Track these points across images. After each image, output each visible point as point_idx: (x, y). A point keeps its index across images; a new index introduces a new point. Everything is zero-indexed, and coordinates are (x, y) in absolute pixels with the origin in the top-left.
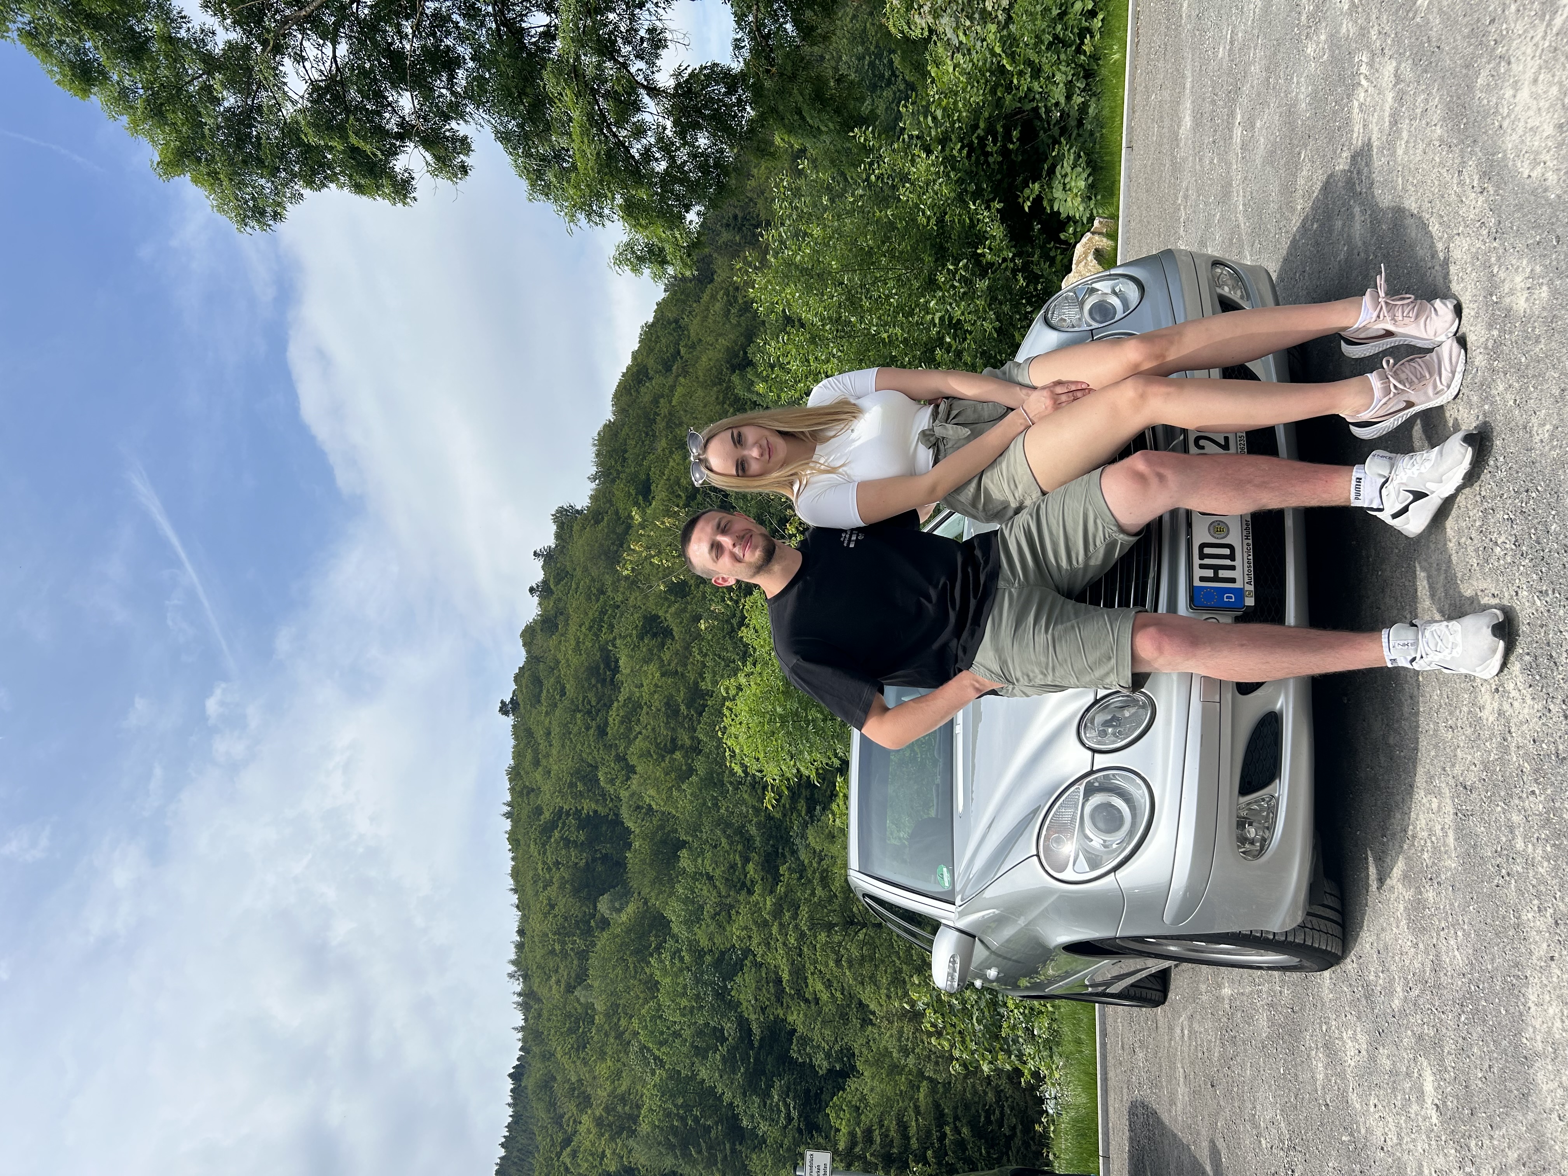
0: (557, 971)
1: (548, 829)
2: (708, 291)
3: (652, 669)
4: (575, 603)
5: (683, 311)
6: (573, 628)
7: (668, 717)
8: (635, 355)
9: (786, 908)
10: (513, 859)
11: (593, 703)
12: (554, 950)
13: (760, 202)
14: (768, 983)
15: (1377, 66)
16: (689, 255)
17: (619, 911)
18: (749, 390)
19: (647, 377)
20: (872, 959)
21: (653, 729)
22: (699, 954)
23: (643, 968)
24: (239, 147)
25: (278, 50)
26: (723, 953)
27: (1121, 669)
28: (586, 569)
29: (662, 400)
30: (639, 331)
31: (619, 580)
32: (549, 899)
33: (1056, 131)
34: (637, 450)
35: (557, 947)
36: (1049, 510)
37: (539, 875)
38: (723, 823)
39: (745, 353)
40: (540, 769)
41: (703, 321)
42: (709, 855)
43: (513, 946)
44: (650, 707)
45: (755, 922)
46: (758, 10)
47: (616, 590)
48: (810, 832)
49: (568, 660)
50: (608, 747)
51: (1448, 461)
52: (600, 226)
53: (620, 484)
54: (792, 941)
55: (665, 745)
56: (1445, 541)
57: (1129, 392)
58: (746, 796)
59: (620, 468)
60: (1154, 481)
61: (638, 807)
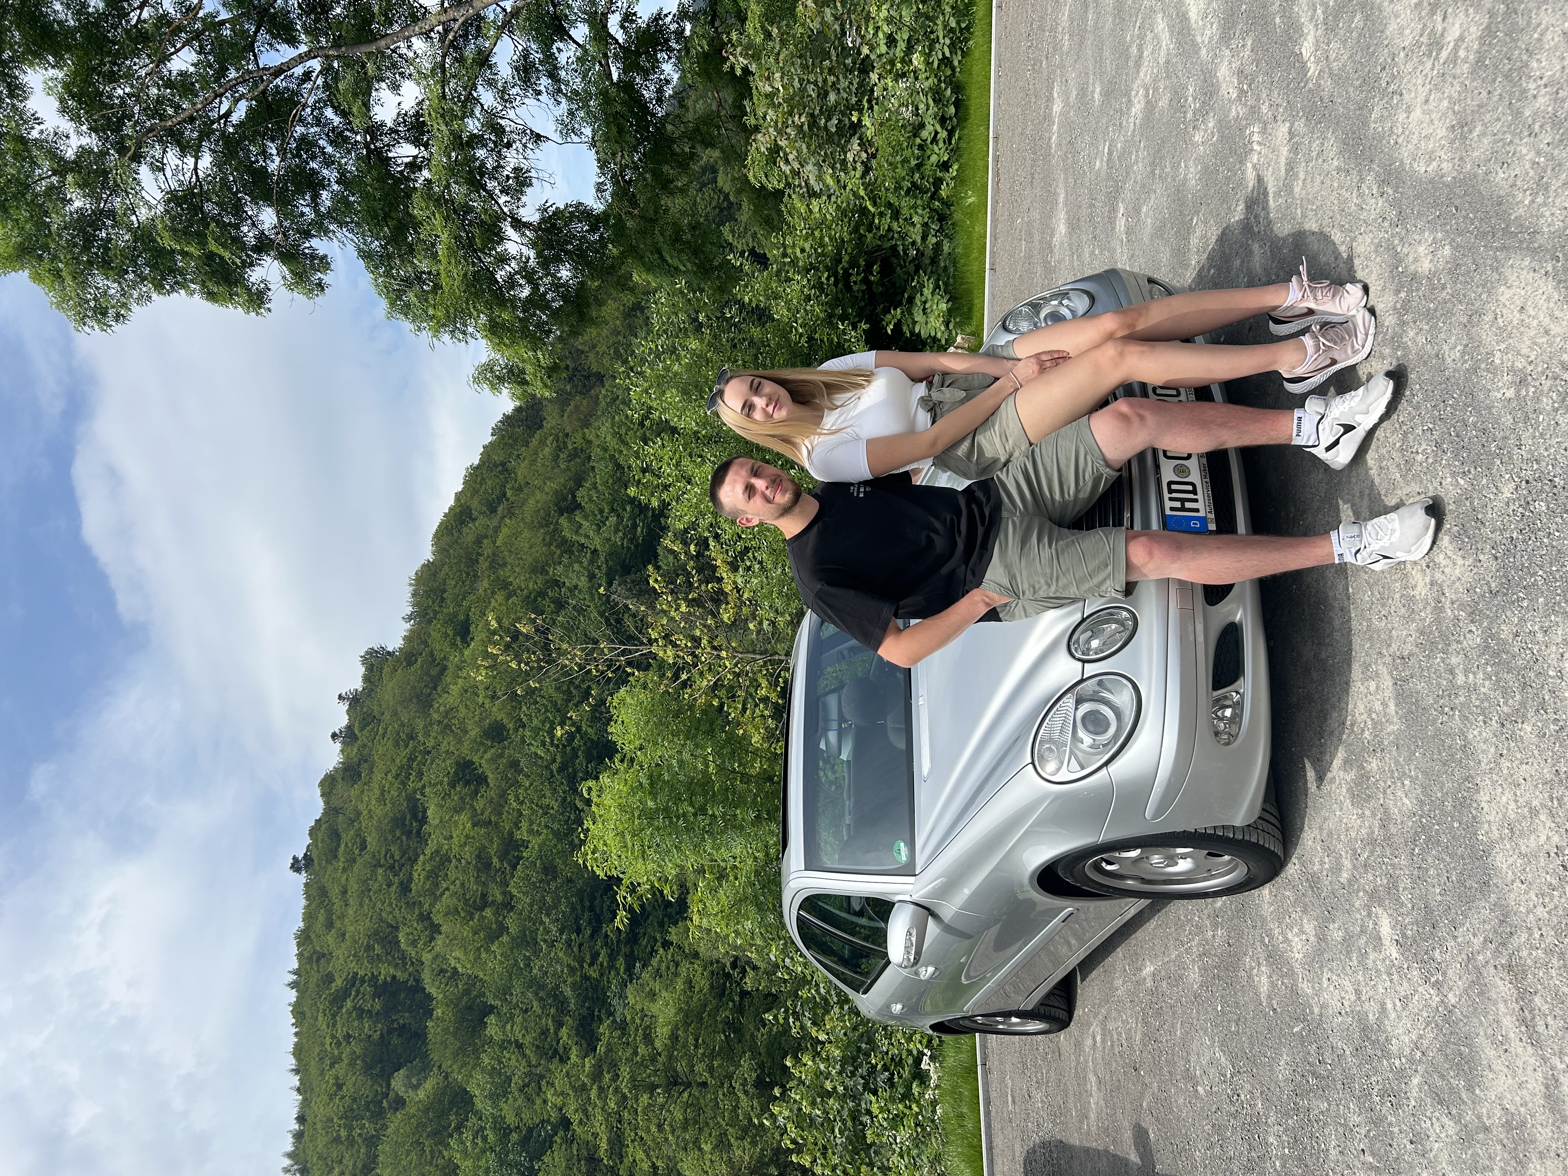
0: (341, 1162)
1: (338, 999)
2: (537, 436)
3: (463, 818)
4: (382, 749)
5: (510, 455)
6: (377, 776)
7: (479, 871)
8: (458, 496)
9: (606, 1069)
10: (296, 1034)
11: (397, 857)
12: (339, 1136)
13: (592, 356)
14: (579, 1161)
15: (1269, 131)
16: (549, 377)
17: (416, 1087)
18: (577, 532)
19: (470, 518)
20: (696, 1122)
21: (462, 885)
22: (504, 1132)
23: (440, 1152)
24: (86, 248)
25: (137, 158)
26: (530, 1130)
27: (1116, 574)
28: (395, 713)
29: (485, 541)
30: (464, 472)
31: (431, 724)
32: (337, 1078)
33: (911, 268)
34: (456, 591)
35: (343, 1133)
36: (1044, 452)
37: (326, 1051)
38: (536, 985)
39: (574, 497)
40: (333, 931)
41: (531, 465)
42: (518, 1020)
43: (290, 1136)
44: (459, 860)
45: (573, 1087)
46: (623, 157)
47: (427, 734)
48: (630, 990)
49: (370, 811)
50: (411, 905)
51: (1374, 394)
52: (463, 343)
53: (437, 625)
54: (612, 1105)
55: (475, 901)
56: (1368, 469)
57: (1110, 351)
58: (561, 955)
59: (437, 609)
60: (1136, 420)
61: (442, 971)
